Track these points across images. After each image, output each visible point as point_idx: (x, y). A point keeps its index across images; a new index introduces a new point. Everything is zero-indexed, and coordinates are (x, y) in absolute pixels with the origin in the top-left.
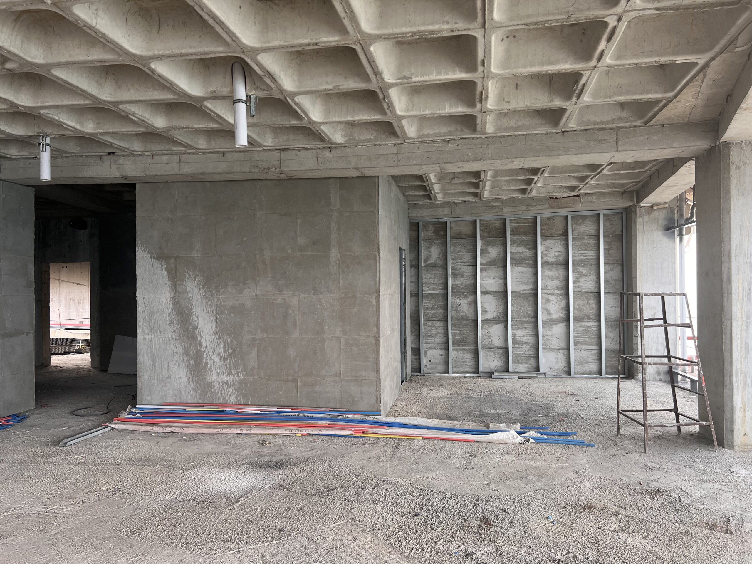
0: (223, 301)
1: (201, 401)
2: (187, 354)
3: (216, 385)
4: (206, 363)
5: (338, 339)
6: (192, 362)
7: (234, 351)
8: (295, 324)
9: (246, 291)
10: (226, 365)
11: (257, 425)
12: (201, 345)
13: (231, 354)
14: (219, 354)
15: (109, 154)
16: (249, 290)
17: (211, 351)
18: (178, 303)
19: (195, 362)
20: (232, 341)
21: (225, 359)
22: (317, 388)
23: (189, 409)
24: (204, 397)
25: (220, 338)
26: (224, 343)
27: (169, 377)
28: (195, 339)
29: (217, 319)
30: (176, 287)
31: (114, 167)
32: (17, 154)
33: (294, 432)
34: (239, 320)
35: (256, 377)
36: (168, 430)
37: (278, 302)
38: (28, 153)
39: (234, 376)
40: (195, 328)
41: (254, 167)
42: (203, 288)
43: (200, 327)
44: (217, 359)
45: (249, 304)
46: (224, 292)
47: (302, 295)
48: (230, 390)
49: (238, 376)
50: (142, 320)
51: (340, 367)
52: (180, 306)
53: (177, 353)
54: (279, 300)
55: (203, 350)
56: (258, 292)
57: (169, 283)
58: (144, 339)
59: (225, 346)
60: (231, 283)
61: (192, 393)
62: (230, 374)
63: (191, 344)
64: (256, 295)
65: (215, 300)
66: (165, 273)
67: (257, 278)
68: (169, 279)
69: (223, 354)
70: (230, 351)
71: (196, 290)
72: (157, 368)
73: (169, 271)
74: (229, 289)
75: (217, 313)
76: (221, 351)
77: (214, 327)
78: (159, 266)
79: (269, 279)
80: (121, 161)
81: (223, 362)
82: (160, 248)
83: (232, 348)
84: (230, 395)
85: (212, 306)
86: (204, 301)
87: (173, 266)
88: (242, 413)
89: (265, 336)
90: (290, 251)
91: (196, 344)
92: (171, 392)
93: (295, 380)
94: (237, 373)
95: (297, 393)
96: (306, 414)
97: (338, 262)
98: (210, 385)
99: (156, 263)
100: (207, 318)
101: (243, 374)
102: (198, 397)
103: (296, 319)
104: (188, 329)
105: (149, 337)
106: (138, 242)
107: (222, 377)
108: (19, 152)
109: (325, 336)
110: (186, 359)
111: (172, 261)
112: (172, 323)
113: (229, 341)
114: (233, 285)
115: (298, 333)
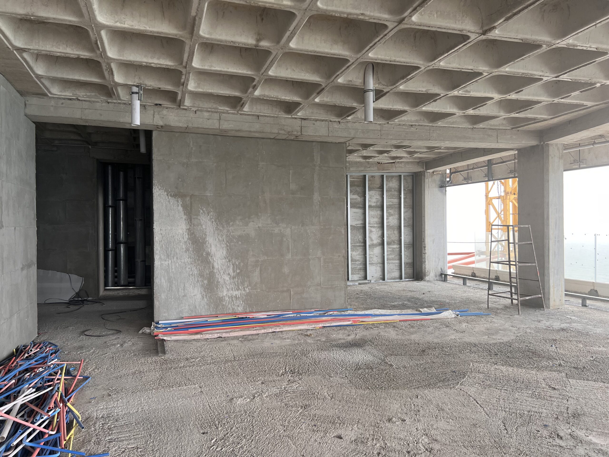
0: (233, 232)
1: (214, 313)
2: (201, 275)
3: (227, 298)
4: (218, 282)
5: (319, 259)
6: (206, 282)
7: (241, 271)
8: (288, 249)
9: (251, 224)
10: (235, 283)
11: (283, 324)
12: (213, 267)
13: (239, 273)
14: (229, 274)
15: (156, 105)
16: (253, 223)
17: (222, 272)
18: (193, 233)
19: (209, 281)
20: (239, 263)
21: (234, 278)
22: (305, 295)
23: (210, 320)
24: (216, 309)
25: (229, 261)
26: (233, 265)
27: (185, 296)
28: (209, 263)
29: (227, 246)
30: (191, 220)
31: (157, 116)
32: (59, 94)
33: (313, 326)
34: (245, 246)
35: (259, 290)
36: (216, 336)
37: (275, 232)
38: (71, 95)
39: (241, 290)
40: (208, 254)
41: (281, 129)
42: (215, 221)
43: (212, 253)
44: (227, 278)
45: (253, 234)
46: (233, 225)
47: (293, 227)
48: (238, 302)
49: (245, 290)
50: (159, 248)
51: (320, 278)
52: (195, 236)
53: (192, 275)
54: (276, 231)
55: (215, 271)
56: (260, 225)
57: (184, 217)
58: (162, 264)
59: (234, 267)
60: (239, 218)
61: (206, 307)
62: (238, 289)
63: (205, 267)
64: (259, 227)
65: (225, 231)
66: (180, 208)
67: (260, 214)
68: (185, 214)
69: (232, 274)
70: (238, 271)
71: (209, 223)
72: (174, 288)
73: (185, 207)
74: (237, 222)
75: (227, 242)
76: (231, 271)
77: (225, 252)
78: (176, 202)
79: (269, 215)
80: (165, 112)
81: (232, 281)
82: (177, 188)
83: (239, 269)
84: (238, 306)
85: (222, 235)
86: (216, 232)
87: (188, 203)
88: (253, 319)
89: (266, 258)
90: (284, 194)
91: (209, 267)
92: (187, 307)
93: (288, 291)
94: (244, 288)
95: (290, 300)
96: (302, 315)
97: (319, 203)
98: (221, 299)
99: (173, 200)
100: (218, 245)
101: (249, 289)
102: (211, 310)
103: (289, 245)
104: (202, 255)
105: (167, 263)
106: (155, 181)
107: (231, 292)
108: (61, 92)
109: (310, 257)
110: (200, 279)
111: (188, 198)
112: (187, 250)
113: (237, 263)
114: (240, 219)
115: (290, 256)
